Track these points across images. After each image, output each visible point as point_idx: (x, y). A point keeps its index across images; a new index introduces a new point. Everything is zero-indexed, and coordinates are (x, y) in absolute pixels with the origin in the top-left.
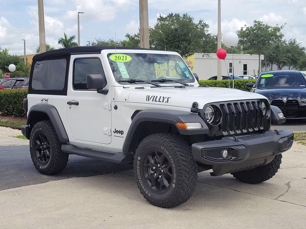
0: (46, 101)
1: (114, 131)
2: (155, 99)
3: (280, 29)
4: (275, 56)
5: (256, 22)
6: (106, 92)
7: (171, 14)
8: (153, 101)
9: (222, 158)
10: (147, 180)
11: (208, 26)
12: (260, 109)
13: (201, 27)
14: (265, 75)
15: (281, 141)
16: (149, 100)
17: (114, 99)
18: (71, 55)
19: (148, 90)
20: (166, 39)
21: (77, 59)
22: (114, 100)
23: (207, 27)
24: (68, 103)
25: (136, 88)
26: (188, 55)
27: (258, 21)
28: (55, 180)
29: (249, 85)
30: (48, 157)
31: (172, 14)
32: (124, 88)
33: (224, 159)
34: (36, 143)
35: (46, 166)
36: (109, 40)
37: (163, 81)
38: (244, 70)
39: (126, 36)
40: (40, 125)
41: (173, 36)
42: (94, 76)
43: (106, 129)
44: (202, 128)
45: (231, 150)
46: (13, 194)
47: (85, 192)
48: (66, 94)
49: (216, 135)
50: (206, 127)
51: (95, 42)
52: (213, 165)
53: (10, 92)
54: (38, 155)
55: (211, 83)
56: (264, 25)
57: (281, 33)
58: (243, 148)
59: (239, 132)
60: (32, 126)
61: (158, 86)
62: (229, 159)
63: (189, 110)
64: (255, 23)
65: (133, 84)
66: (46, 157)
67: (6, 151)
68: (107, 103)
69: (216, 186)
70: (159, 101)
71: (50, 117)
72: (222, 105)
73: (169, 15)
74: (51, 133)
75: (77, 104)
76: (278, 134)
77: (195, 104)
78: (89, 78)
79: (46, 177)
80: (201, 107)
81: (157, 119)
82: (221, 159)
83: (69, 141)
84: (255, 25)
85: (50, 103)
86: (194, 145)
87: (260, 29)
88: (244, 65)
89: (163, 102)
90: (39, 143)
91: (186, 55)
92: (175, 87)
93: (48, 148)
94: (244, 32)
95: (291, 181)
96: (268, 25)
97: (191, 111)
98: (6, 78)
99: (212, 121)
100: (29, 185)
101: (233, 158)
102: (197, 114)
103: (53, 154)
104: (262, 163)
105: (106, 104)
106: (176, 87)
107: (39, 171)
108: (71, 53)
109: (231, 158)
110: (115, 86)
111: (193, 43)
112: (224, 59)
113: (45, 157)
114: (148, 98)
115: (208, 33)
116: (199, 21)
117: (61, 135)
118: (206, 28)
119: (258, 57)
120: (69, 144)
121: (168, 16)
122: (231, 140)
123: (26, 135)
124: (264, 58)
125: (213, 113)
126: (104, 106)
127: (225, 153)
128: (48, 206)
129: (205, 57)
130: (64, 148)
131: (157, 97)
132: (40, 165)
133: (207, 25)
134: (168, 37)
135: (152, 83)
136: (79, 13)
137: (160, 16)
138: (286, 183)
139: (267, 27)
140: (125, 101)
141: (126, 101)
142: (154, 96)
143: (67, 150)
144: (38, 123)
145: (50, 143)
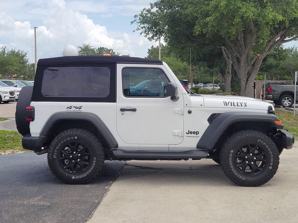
0: (77, 108)
1: (187, 133)
16: (227, 105)
17: (186, 105)
18: (117, 64)
21: (125, 68)
24: (121, 110)
35: (84, 175)
40: (73, 134)
48: (114, 101)
63: (266, 112)
66: (82, 165)
68: (179, 108)
70: (238, 106)
75: (134, 110)
83: (118, 147)
114: (226, 103)
117: (111, 140)
126: (175, 111)
131: (234, 102)
141: (202, 106)
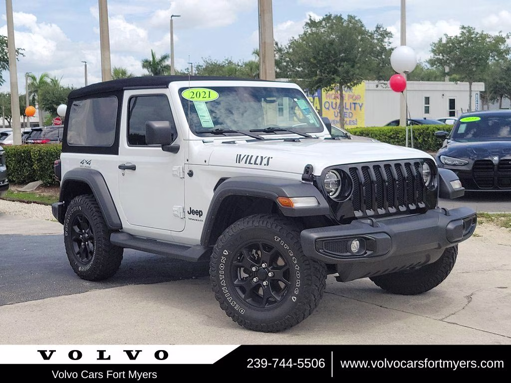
0: (87, 163)
1: (188, 212)
2: (248, 159)
3: (506, 39)
4: (504, 85)
5: (463, 28)
6: (175, 150)
7: (328, 14)
8: (246, 163)
9: (350, 252)
10: (236, 288)
11: (391, 34)
12: (420, 175)
13: (379, 37)
14: (467, 118)
15: (451, 226)
16: (239, 162)
17: (188, 161)
18: (125, 91)
19: (240, 146)
20: (315, 58)
21: (132, 97)
22: (187, 163)
23: (389, 37)
24: (120, 167)
25: (223, 143)
26: (351, 85)
27: (467, 26)
28: (100, 289)
29: (439, 134)
30: (92, 253)
31: (330, 16)
32: (204, 142)
33: (353, 255)
34: (73, 230)
35: (88, 267)
36: (224, 60)
37: (270, 131)
38: (450, 109)
39: (254, 53)
40: (79, 203)
41: (326, 54)
42: (157, 125)
43: (177, 208)
44: (318, 206)
45: (364, 241)
46: (31, 310)
47: (143, 308)
48: (116, 153)
49: (344, 216)
50: (325, 204)
51: (201, 65)
52: (337, 264)
53: (55, 148)
54: (77, 249)
55: (389, 131)
56: (477, 33)
57: (507, 45)
58: (384, 237)
59: (381, 211)
60: (67, 203)
61: (259, 139)
62: (362, 255)
63: (300, 177)
64: (463, 30)
65: (219, 135)
66: (89, 252)
67: (35, 243)
68: (178, 167)
69: (353, 300)
70: (255, 163)
71: (94, 190)
72: (354, 170)
73: (325, 17)
74: (94, 214)
75: (133, 168)
76: (447, 214)
77: (308, 168)
78: (149, 128)
79: (87, 284)
80: (317, 172)
81: (248, 191)
82: (349, 254)
83: (122, 228)
84: (463, 33)
85: (93, 166)
86: (305, 233)
87: (470, 40)
88: (450, 100)
89: (261, 164)
90: (77, 230)
91: (349, 84)
92: (284, 141)
93: (91, 238)
94: (444, 45)
95: (477, 293)
96: (484, 33)
97: (303, 179)
98: (56, 124)
99: (337, 194)
100: (58, 296)
101: (369, 253)
102: (312, 184)
103: (98, 248)
104: (423, 261)
105: (175, 168)
106: (286, 140)
107: (78, 275)
108: (124, 88)
109: (366, 253)
110: (189, 140)
111: (359, 65)
112: (402, 92)
113: (86, 253)
114: (239, 159)
115: (390, 47)
116: (375, 26)
117: (109, 216)
118: (387, 38)
119: (469, 86)
120: (122, 232)
121: (324, 19)
122: (365, 224)
123: (59, 218)
124: (486, 88)
125: (339, 181)
126: (173, 171)
127: (355, 245)
128: (80, 329)
129: (380, 87)
130: (115, 238)
131: (252, 156)
132: (79, 264)
133: (389, 33)
134: (318, 55)
135: (252, 134)
136: (173, 16)
137: (310, 19)
138: (468, 295)
139: (484, 37)
140: (205, 164)
141: (207, 163)
142: (248, 156)
143: (119, 242)
144: (77, 199)
145: (94, 230)
